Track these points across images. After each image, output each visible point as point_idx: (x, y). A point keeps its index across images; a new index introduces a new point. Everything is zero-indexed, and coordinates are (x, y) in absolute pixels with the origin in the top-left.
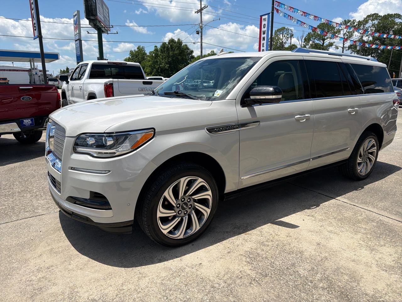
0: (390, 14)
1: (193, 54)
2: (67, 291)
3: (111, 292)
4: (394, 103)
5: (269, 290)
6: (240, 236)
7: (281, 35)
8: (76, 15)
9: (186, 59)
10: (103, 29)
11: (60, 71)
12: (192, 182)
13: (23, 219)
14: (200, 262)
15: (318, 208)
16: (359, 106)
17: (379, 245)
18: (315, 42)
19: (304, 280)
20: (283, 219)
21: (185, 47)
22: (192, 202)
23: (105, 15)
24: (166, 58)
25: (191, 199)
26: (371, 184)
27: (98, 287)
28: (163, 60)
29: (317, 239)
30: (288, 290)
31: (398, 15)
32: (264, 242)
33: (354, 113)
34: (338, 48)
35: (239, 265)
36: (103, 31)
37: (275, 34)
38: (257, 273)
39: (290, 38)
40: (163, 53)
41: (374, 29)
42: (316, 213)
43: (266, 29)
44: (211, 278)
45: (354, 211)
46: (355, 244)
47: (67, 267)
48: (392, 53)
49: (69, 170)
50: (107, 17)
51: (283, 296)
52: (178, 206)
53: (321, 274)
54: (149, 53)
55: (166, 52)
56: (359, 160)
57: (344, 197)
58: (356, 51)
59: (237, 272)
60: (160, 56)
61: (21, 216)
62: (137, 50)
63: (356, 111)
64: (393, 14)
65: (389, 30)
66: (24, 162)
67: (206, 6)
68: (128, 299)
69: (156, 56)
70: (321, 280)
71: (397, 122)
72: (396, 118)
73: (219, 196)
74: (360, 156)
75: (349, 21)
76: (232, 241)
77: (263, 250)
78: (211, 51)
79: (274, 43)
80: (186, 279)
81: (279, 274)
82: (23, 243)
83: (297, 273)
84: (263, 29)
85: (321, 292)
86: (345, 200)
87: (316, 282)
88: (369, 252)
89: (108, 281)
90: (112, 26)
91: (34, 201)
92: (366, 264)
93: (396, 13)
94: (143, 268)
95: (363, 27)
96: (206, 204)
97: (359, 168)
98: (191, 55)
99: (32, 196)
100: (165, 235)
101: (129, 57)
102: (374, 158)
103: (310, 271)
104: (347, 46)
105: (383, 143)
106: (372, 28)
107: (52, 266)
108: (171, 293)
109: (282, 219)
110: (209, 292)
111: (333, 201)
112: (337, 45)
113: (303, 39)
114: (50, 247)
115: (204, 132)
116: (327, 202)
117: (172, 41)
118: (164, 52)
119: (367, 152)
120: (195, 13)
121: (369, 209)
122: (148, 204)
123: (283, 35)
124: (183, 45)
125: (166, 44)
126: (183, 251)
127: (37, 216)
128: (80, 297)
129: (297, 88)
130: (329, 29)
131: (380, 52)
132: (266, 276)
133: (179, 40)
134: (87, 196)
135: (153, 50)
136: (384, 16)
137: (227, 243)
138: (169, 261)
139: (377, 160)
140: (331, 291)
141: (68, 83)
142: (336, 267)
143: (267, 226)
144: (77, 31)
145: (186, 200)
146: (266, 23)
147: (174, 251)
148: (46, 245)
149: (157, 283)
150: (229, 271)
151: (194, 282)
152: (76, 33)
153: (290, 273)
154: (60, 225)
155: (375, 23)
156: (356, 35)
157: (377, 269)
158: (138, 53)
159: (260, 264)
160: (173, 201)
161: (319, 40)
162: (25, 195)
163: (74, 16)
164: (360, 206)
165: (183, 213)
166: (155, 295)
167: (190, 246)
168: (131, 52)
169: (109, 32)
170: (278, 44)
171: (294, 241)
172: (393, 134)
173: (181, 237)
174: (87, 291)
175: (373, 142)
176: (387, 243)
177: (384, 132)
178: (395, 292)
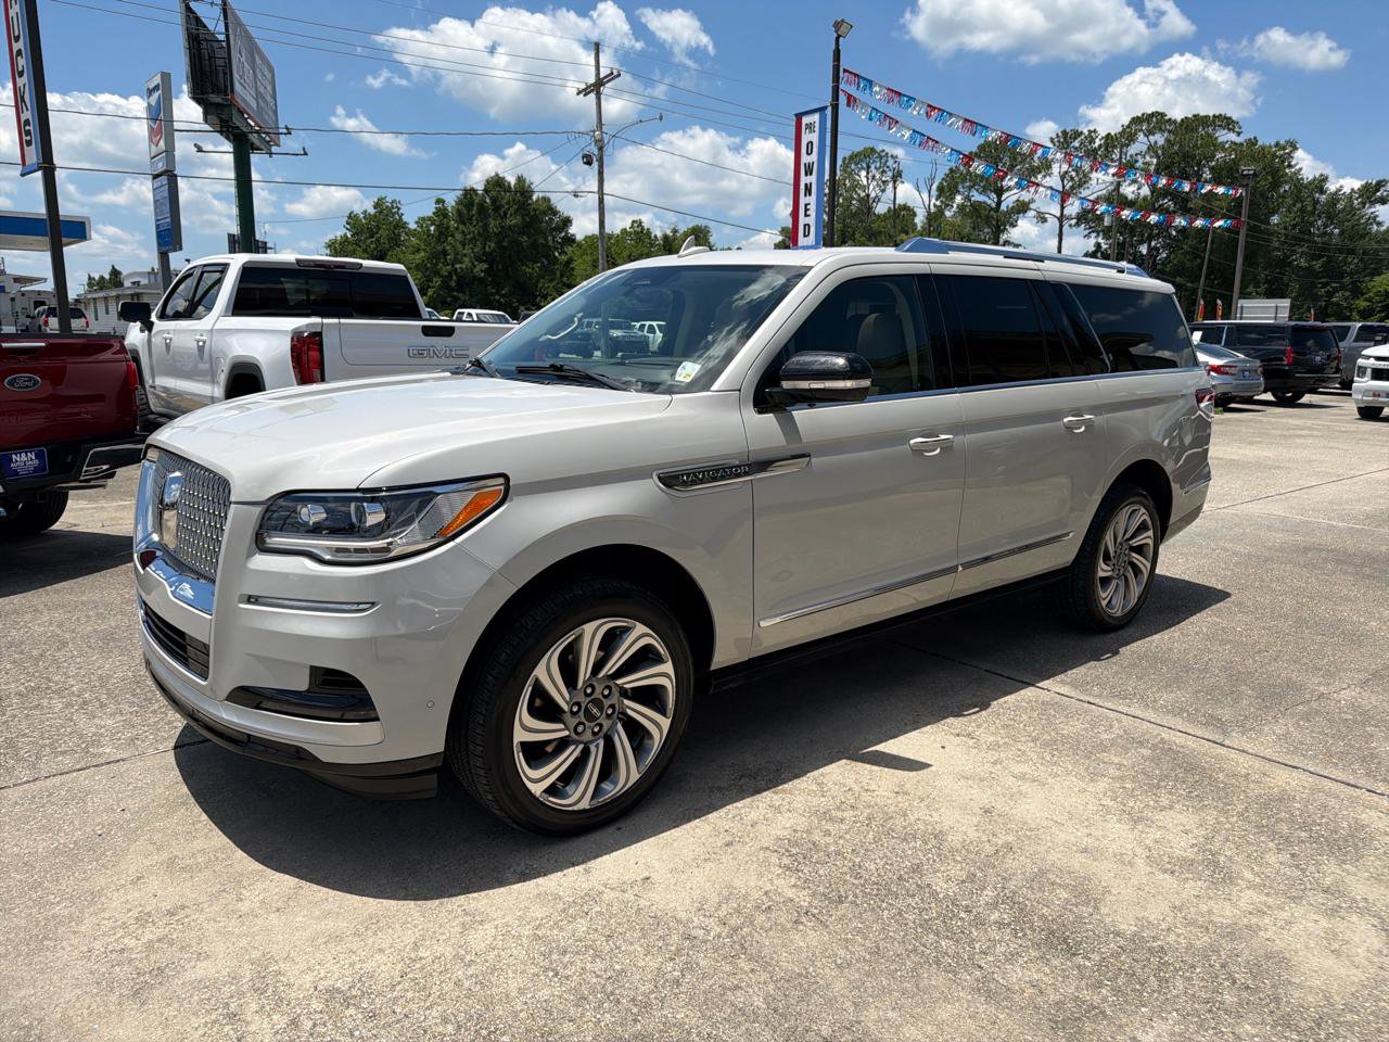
0: (1202, 114)
1: (572, 230)
2: (247, 972)
3: (384, 967)
4: (1200, 400)
5: (850, 936)
6: (758, 797)
7: (863, 173)
8: (156, 88)
9: (546, 246)
10: (254, 138)
11: (85, 280)
12: (617, 636)
13: (54, 776)
14: (646, 874)
15: (983, 712)
16: (1096, 409)
17: (1155, 808)
18: (973, 199)
19: (948, 906)
20: (884, 747)
21: (543, 207)
22: (615, 699)
23: (261, 89)
24: (477, 240)
25: (614, 689)
26: (1139, 642)
27: (342, 956)
28: (464, 245)
29: (982, 797)
30: (902, 934)
31: (1226, 118)
32: (829, 810)
33: (1083, 429)
34: (1044, 220)
35: (761, 875)
36: (252, 144)
37: (845, 171)
38: (814, 895)
39: (891, 185)
40: (465, 225)
41: (1155, 161)
42: (979, 726)
43: (814, 158)
44: (682, 915)
45: (1089, 718)
46: (1090, 807)
47: (231, 907)
48: (1210, 239)
49: (242, 606)
50: (269, 99)
51: (888, 951)
52: (575, 709)
53: (995, 888)
54: (416, 222)
55: (477, 219)
56: (1103, 570)
57: (1062, 682)
58: (1103, 231)
59: (756, 895)
60: (456, 235)
61: (44, 769)
62: (372, 211)
63: (1089, 425)
64: (1211, 115)
65: (1199, 164)
66: (17, 599)
67: (615, 73)
68: (438, 983)
69: (441, 233)
70: (994, 905)
71: (1209, 455)
72: (1207, 443)
73: (696, 679)
74: (1107, 558)
75: (1077, 134)
76: (736, 812)
77: (827, 833)
78: (634, 222)
79: (841, 200)
80: (608, 922)
81: (876, 895)
82: (72, 846)
83: (927, 890)
84: (805, 159)
85: (994, 934)
86: (1065, 690)
87: (981, 910)
88: (1128, 827)
89: (371, 940)
90: (287, 128)
91: (82, 721)
92: (1120, 858)
93: (1217, 114)
94: (474, 899)
95: (1121, 153)
96: (657, 703)
97: (1104, 595)
98: (563, 234)
99: (69, 705)
100: (537, 799)
101: (345, 235)
102: (1149, 565)
103: (963, 882)
104: (1074, 215)
105: (1173, 519)
106: (1148, 158)
107: (183, 907)
108: (566, 959)
109: (881, 747)
110: (679, 950)
111: (1028, 693)
112: (1042, 210)
113: (934, 187)
114: (165, 856)
115: (652, 486)
116: (1013, 696)
117: (496, 183)
118: (470, 219)
119: (1125, 546)
120: (578, 94)
121: (1131, 711)
122: (488, 703)
123: (868, 173)
124: (535, 198)
125: (477, 195)
126: (591, 848)
127: (102, 765)
128: (290, 985)
129: (913, 356)
130: (1015, 159)
131: (1174, 233)
132: (841, 902)
133: (520, 180)
134: (301, 683)
135: (430, 214)
136: (1182, 120)
137: (722, 819)
138: (552, 876)
139: (1157, 571)
140: (1022, 930)
141: (148, 326)
142: (1036, 870)
143: (838, 767)
144: (162, 143)
145: (599, 689)
146: (814, 137)
147: (564, 848)
148: (151, 847)
149: (520, 935)
150: (731, 894)
151: (632, 929)
152: (154, 150)
153: (907, 891)
154: (185, 789)
155: (1156, 143)
156: (1101, 181)
157: (1149, 869)
158: (378, 221)
159: (821, 872)
160: (560, 694)
161: (984, 191)
162: (45, 702)
163: (150, 92)
164: (1106, 704)
165: (589, 732)
166: (520, 967)
167: (610, 831)
168: (352, 219)
169: (274, 149)
170: (854, 202)
171: (915, 804)
172: (1200, 491)
173: (585, 804)
174: (309, 969)
175: (1142, 515)
176: (1178, 801)
177: (1172, 484)
178: (1193, 923)
